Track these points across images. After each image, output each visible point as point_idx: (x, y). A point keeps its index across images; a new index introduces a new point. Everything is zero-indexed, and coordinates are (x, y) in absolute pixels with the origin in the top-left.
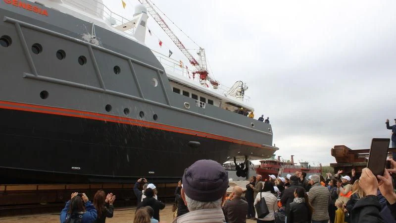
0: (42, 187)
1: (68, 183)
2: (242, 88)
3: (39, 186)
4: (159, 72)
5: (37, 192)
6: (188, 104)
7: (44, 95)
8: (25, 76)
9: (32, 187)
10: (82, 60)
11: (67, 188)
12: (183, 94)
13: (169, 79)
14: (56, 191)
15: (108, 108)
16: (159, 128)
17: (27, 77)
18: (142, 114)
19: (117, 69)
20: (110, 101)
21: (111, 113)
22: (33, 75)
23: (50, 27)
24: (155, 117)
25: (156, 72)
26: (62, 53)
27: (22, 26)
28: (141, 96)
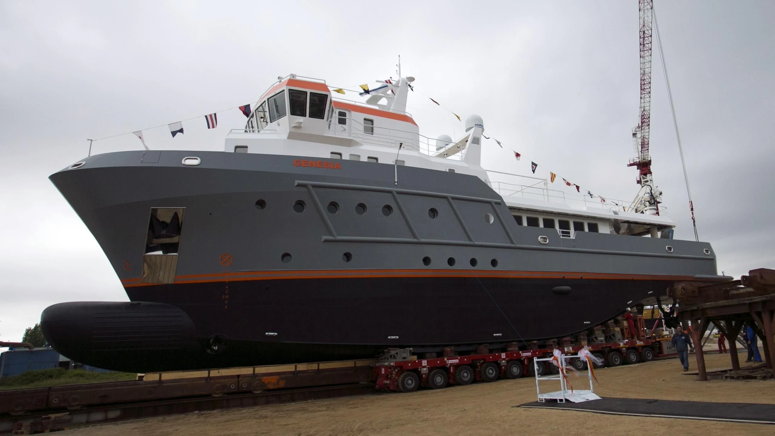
2: (652, 195)
3: (357, 362)
4: (494, 204)
5: (355, 369)
6: (545, 238)
7: (347, 257)
8: (323, 240)
9: (349, 364)
10: (388, 209)
13: (509, 208)
15: (427, 261)
16: (501, 276)
17: (326, 241)
18: (473, 262)
19: (433, 212)
20: (428, 251)
22: (332, 238)
24: (494, 263)
25: (489, 205)
26: (362, 207)
27: (314, 186)
28: (470, 240)
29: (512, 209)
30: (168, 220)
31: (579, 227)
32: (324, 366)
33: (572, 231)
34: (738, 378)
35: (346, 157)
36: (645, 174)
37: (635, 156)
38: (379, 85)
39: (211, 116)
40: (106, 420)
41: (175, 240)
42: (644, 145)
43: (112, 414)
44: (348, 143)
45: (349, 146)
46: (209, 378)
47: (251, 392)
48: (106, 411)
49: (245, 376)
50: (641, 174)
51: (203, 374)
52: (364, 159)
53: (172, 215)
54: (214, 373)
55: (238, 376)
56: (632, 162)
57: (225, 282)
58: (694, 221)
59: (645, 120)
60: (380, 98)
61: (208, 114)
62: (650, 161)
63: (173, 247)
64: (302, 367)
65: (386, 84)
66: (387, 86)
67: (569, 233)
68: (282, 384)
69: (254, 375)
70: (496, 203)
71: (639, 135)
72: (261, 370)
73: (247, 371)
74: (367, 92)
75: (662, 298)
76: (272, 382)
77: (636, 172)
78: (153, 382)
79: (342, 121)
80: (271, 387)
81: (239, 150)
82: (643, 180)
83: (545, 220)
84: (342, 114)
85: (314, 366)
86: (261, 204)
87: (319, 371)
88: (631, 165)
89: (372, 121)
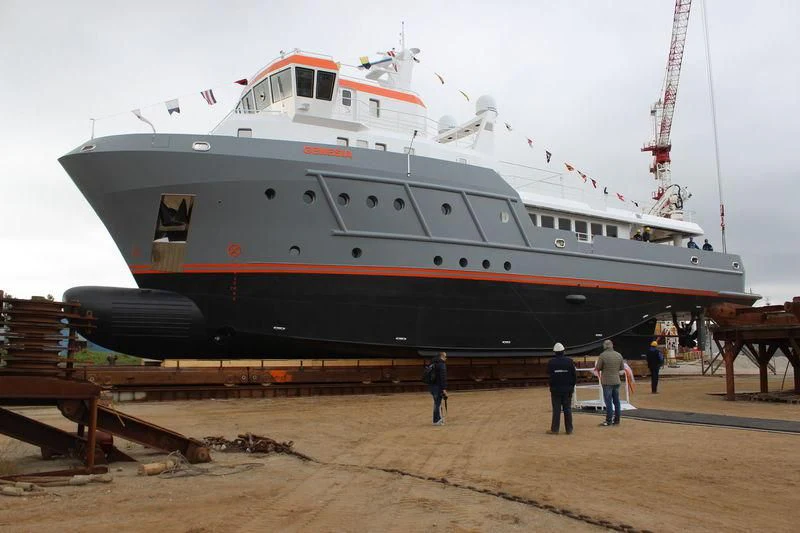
0: (364, 363)
1: (395, 358)
2: (679, 197)
3: (360, 362)
4: (510, 201)
5: (358, 368)
6: (562, 241)
7: (356, 252)
8: (333, 234)
9: (353, 363)
10: (399, 202)
11: (395, 364)
12: (543, 225)
13: (526, 205)
14: (381, 367)
15: (438, 260)
16: (514, 280)
17: (336, 235)
18: (486, 264)
19: (446, 208)
20: (440, 251)
21: (442, 267)
22: (342, 232)
23: (357, 171)
24: (507, 265)
25: (505, 202)
26: (373, 199)
27: (324, 176)
28: (484, 240)
29: (528, 206)
30: (176, 207)
31: (597, 230)
32: (329, 363)
33: (589, 233)
34: (767, 401)
35: (353, 144)
36: (662, 162)
37: (652, 140)
38: (381, 58)
39: (206, 92)
40: (134, 401)
41: (183, 228)
42: (665, 127)
43: (140, 395)
44: (356, 127)
45: (356, 130)
46: (221, 368)
47: (260, 384)
48: (134, 393)
49: (254, 368)
50: (657, 161)
51: (216, 363)
52: (372, 146)
53: (180, 201)
54: (226, 363)
55: (248, 368)
56: (647, 146)
57: (233, 274)
58: (723, 229)
59: (669, 97)
60: (382, 73)
61: (203, 91)
62: (670, 146)
63: (182, 236)
64: (307, 363)
65: (389, 57)
66: (390, 59)
67: (586, 236)
68: (289, 379)
69: (262, 368)
70: (513, 201)
71: (659, 113)
72: (269, 363)
73: (256, 363)
74: (367, 66)
75: (678, 314)
76: (280, 377)
77: (650, 159)
78: (173, 368)
79: (346, 102)
80: (278, 381)
81: (243, 134)
82: (658, 169)
83: (560, 220)
84: (346, 94)
85: (319, 363)
86: (270, 193)
87: (323, 368)
88: (646, 150)
89: (377, 102)
